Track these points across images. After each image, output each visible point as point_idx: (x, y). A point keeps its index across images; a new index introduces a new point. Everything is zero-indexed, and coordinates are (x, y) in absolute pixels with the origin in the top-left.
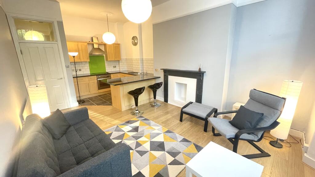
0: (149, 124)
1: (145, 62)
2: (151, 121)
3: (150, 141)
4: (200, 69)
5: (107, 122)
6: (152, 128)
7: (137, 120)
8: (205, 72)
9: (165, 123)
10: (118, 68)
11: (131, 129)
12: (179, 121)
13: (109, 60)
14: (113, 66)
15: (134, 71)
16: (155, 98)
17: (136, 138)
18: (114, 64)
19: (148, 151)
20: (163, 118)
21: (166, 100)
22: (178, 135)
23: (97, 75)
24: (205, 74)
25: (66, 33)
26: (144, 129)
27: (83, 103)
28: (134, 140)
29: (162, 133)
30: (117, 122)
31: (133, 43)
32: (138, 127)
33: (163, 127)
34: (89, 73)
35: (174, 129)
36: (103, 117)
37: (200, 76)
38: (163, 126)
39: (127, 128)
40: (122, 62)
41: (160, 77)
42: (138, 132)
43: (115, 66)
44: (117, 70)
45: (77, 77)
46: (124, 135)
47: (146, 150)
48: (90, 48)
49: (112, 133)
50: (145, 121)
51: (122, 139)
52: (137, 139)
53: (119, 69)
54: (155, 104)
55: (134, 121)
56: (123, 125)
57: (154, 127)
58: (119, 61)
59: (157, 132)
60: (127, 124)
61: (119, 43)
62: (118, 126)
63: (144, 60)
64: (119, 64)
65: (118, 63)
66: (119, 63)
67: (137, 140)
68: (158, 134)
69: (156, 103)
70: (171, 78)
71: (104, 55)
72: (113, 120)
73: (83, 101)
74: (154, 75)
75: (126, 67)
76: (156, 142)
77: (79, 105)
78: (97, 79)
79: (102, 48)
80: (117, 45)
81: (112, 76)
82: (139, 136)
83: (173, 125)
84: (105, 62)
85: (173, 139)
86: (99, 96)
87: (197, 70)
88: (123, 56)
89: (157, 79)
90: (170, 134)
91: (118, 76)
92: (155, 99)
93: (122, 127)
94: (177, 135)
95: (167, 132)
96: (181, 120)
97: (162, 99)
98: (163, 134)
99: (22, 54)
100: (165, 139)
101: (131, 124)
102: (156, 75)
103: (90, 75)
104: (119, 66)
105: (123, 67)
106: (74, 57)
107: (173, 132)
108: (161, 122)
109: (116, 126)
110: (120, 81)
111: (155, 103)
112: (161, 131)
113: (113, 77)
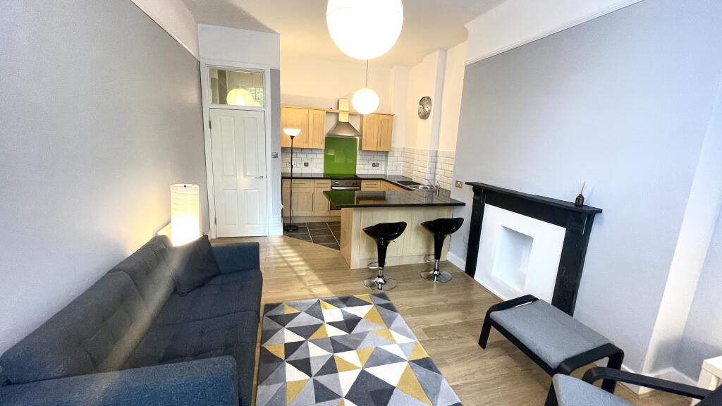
0: (388, 322)
1: (440, 159)
2: (399, 316)
3: (360, 370)
4: (581, 198)
5: (305, 285)
6: (390, 335)
7: (368, 300)
8: (600, 211)
9: (431, 335)
10: (383, 168)
11: (340, 318)
12: (475, 343)
13: (364, 148)
14: (373, 164)
15: (414, 180)
16: (438, 255)
17: (337, 346)
18: (376, 159)
19: (340, 397)
20: (435, 320)
21: (471, 268)
22: (448, 385)
23: (331, 179)
24: (597, 218)
25: (283, 91)
26: (368, 332)
27: (293, 230)
28: (329, 351)
29: (404, 360)
30: (324, 291)
31: (419, 113)
32: (360, 319)
33: (419, 344)
34: (323, 172)
35: (448, 361)
36: (306, 270)
37: (580, 222)
38: (420, 342)
39: (333, 314)
40: (393, 156)
41: (464, 204)
42: (350, 332)
43: (378, 164)
44: (379, 171)
45: (292, 178)
46: (317, 327)
47: (336, 391)
48: (331, 122)
49: (298, 314)
50: (386, 311)
51: (307, 337)
52: (335, 351)
53: (386, 170)
54: (436, 272)
55: (359, 300)
56: (331, 302)
57: (395, 335)
58: (388, 152)
59: (394, 353)
60: (341, 304)
61: (392, 113)
62: (319, 302)
63: (439, 154)
64: (386, 160)
65: (384, 157)
66: (387, 156)
67: (336, 354)
68: (394, 359)
69: (438, 270)
70: (490, 211)
71: (358, 138)
72: (320, 283)
73: (295, 228)
74: (452, 197)
75: (401, 169)
76: (377, 379)
77: (284, 234)
78: (331, 187)
79: (356, 124)
80: (388, 117)
81: (364, 184)
82: (346, 344)
83: (455, 348)
84: (358, 153)
85: (426, 391)
86: (329, 223)
87: (570, 198)
88: (398, 142)
89: (457, 209)
90: (423, 371)
91: (379, 187)
92: (439, 259)
93: (326, 308)
94: (445, 384)
95: (419, 362)
96: (483, 342)
97: (461, 264)
98: (406, 363)
99: (210, 127)
100: (404, 379)
101: (348, 306)
102: (456, 196)
103: (322, 176)
104: (386, 165)
105: (393, 168)
106: (292, 137)
107: (439, 369)
108: (423, 326)
109: (315, 300)
110: (383, 198)
111: (435, 270)
112: (406, 354)
113: (366, 187)
